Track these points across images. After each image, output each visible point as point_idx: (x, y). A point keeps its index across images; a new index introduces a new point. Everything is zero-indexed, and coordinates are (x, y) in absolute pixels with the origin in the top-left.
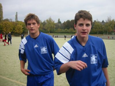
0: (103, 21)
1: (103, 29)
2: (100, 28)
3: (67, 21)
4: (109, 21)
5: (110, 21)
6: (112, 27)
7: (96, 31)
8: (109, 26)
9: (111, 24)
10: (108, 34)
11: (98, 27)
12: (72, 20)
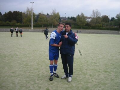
0: (48, 14)
1: (48, 22)
2: (45, 21)
3: (8, 12)
4: (53, 14)
5: (55, 14)
6: (56, 20)
7: (41, 24)
8: (54, 19)
9: (55, 18)
10: (53, 27)
11: (43, 20)
12: (15, 11)
